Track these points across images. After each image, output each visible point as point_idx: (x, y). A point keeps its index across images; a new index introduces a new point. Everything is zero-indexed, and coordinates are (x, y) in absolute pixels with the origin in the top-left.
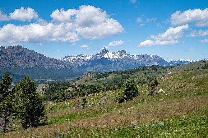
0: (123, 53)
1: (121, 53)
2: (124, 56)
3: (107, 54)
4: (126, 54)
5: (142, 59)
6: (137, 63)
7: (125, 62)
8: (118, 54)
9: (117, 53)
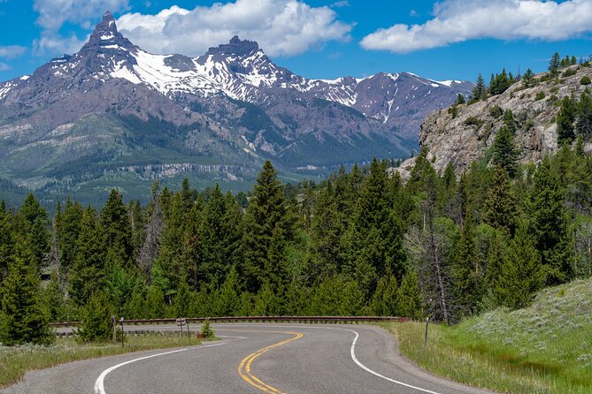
0: (246, 63)
1: (230, 59)
2: (255, 79)
3: (131, 63)
4: (266, 65)
5: (383, 106)
6: (373, 135)
7: (281, 125)
8: (210, 64)
9: (202, 61)
